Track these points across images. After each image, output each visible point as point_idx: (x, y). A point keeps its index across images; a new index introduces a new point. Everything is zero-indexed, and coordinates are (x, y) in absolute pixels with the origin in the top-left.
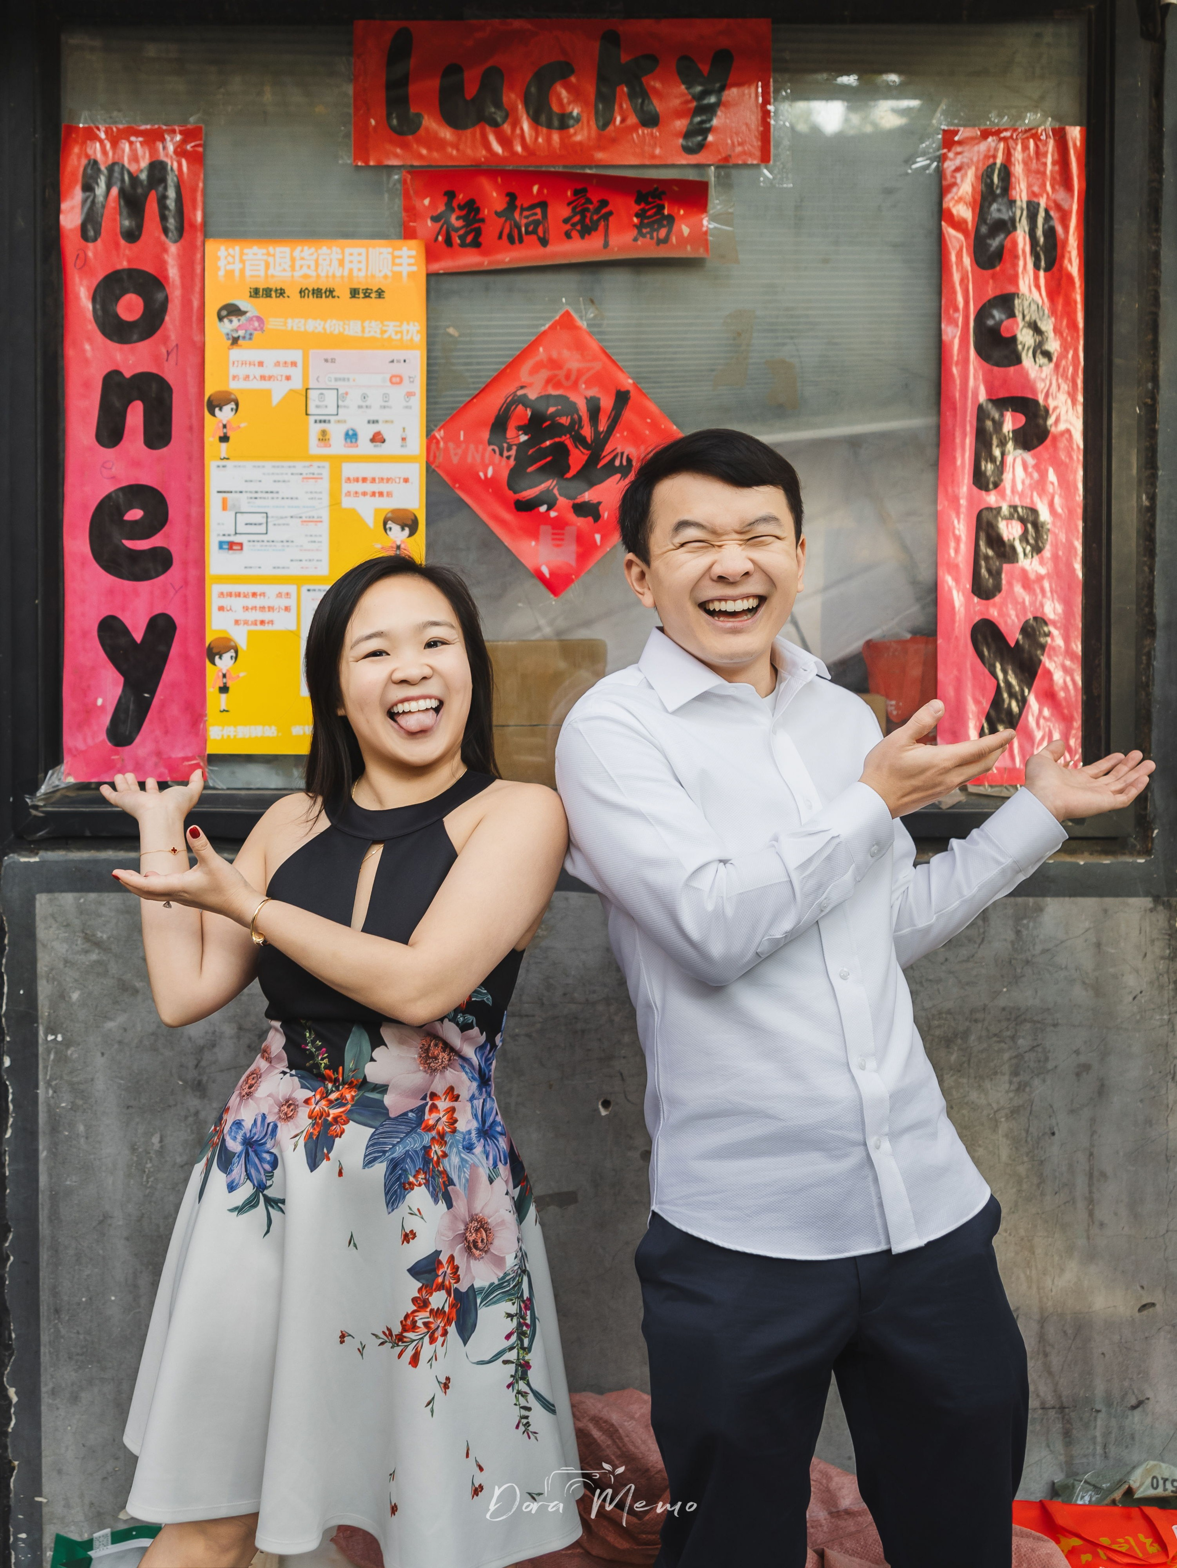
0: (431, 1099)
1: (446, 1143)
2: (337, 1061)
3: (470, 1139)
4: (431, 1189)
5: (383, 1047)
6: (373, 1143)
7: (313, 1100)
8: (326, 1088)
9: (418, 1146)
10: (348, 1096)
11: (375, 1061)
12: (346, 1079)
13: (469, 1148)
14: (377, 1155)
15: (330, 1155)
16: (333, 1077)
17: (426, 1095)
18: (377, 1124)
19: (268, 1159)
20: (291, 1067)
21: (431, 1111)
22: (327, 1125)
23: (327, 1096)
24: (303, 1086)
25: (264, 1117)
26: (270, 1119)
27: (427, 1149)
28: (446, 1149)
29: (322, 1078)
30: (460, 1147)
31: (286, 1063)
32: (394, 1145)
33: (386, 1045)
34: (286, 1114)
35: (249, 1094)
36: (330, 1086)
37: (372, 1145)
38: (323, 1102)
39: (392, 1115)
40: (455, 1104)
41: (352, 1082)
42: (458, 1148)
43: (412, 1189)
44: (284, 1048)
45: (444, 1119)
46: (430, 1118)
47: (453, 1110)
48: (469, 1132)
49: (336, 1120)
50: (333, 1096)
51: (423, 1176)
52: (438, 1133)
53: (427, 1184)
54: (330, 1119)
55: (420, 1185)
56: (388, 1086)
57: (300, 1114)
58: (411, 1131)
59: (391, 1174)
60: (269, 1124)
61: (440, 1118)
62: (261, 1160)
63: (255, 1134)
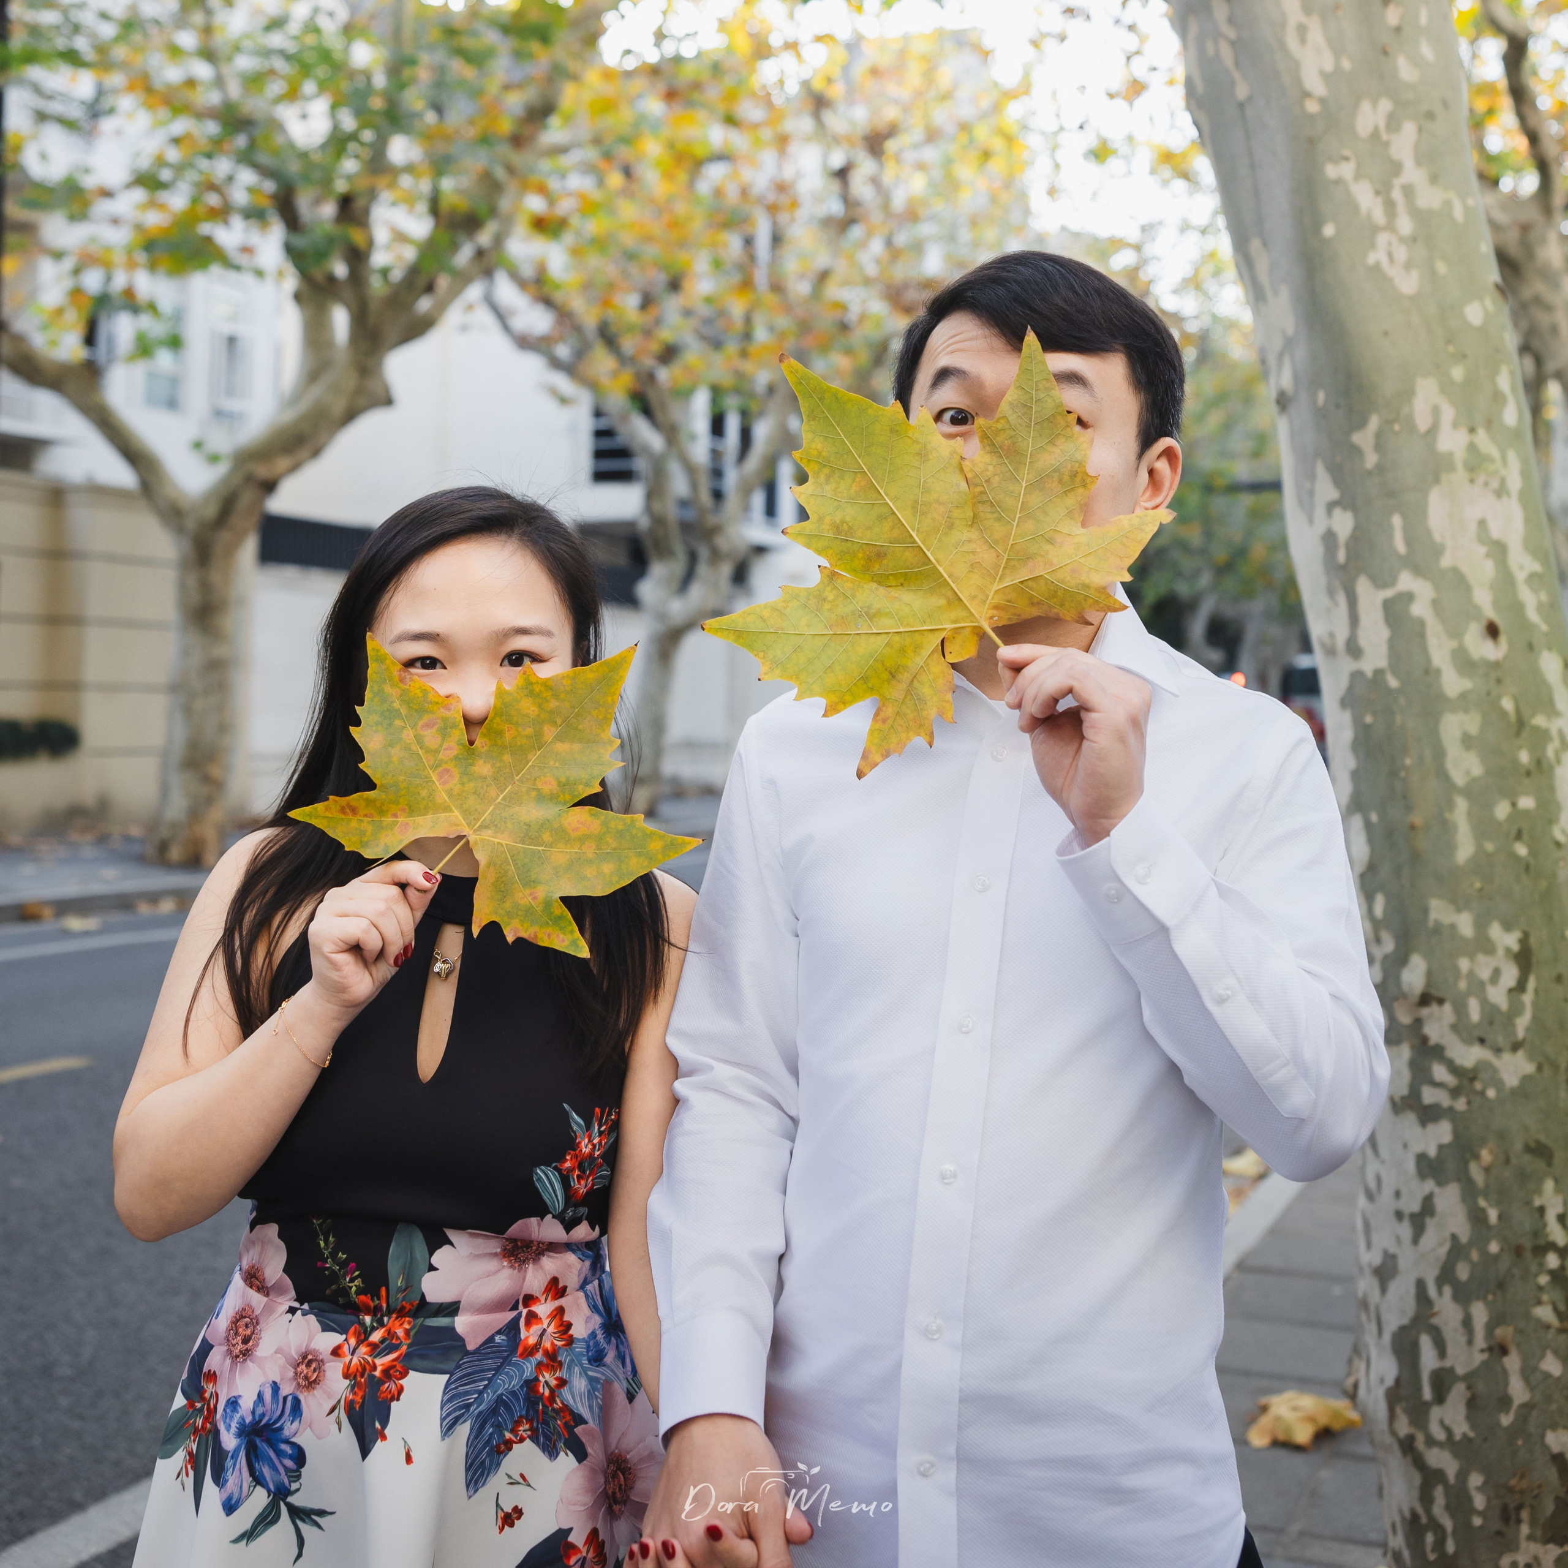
0: (526, 1305)
1: (561, 1364)
2: (376, 1280)
3: (597, 1344)
4: (541, 1440)
5: (446, 1248)
6: (450, 1395)
7: (346, 1348)
8: (362, 1324)
9: (515, 1383)
10: (400, 1332)
11: (436, 1269)
12: (392, 1306)
13: (597, 1359)
14: (458, 1413)
15: (386, 1432)
16: (372, 1305)
17: (517, 1302)
18: (451, 1365)
19: (290, 1452)
20: (300, 1299)
21: (528, 1324)
22: (375, 1384)
23: (366, 1338)
24: (326, 1328)
25: (275, 1387)
26: (286, 1389)
27: (531, 1384)
28: (562, 1373)
29: (355, 1309)
30: (585, 1362)
31: (293, 1294)
32: (480, 1393)
33: (452, 1244)
34: (306, 1378)
35: (246, 1354)
36: (368, 1319)
37: (450, 1400)
38: (363, 1349)
39: (471, 1346)
40: (562, 1302)
41: (403, 1308)
42: (581, 1365)
43: (510, 1449)
44: (284, 1271)
45: (551, 1329)
46: (529, 1336)
47: (560, 1311)
48: (593, 1335)
49: (387, 1373)
50: (376, 1337)
51: (527, 1427)
52: (546, 1353)
53: (534, 1438)
54: (377, 1373)
55: (522, 1440)
56: (459, 1302)
57: (328, 1374)
58: (502, 1364)
59: (476, 1437)
60: (285, 1398)
61: (545, 1330)
62: (280, 1454)
63: (263, 1415)
